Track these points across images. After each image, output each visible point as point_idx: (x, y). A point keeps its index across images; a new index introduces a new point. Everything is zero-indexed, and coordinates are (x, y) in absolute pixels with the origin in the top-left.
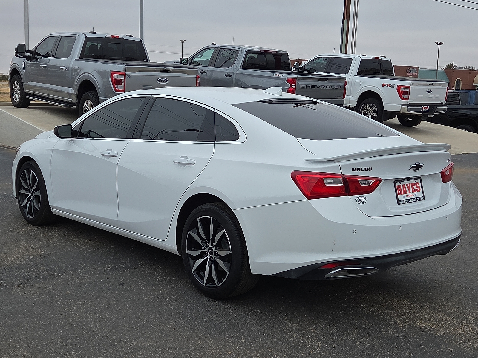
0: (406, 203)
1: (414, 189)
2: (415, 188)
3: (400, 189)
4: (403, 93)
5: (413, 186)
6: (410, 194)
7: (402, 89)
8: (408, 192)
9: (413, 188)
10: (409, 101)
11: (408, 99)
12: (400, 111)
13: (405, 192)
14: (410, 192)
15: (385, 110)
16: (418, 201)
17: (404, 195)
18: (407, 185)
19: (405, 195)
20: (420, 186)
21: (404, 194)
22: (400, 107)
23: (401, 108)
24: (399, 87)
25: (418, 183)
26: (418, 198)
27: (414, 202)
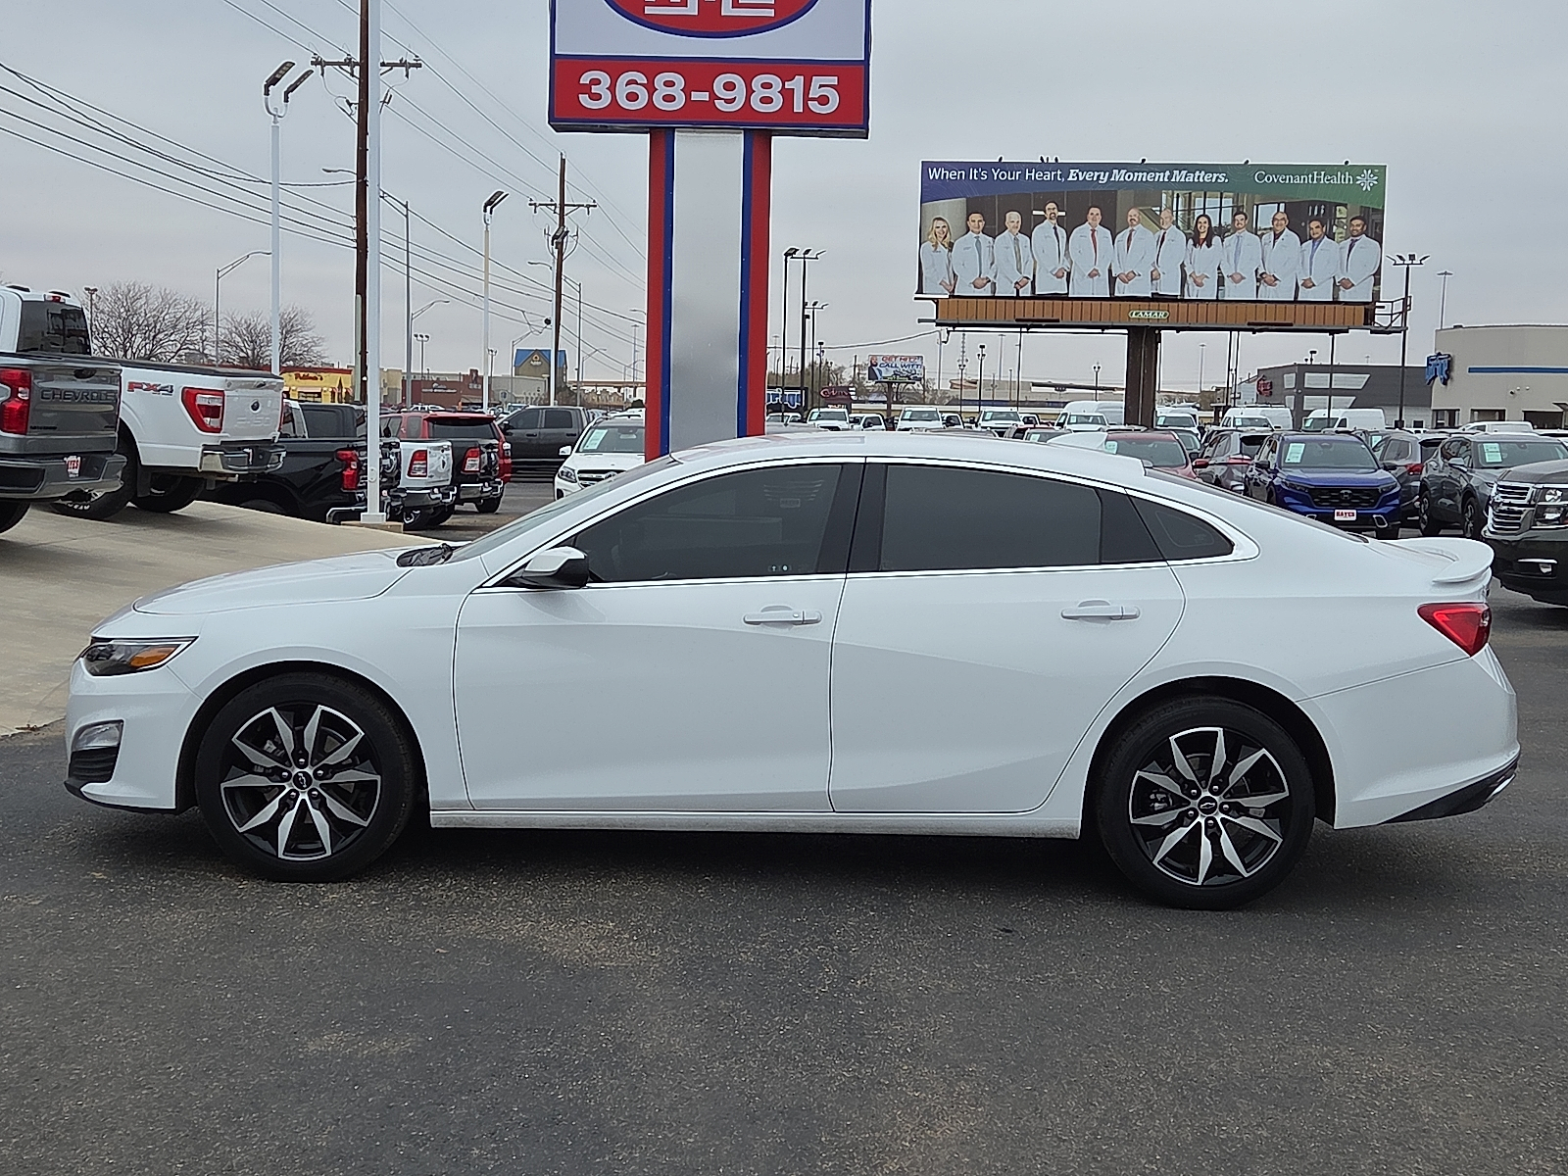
4: (203, 412)
7: (202, 400)
10: (221, 434)
11: (218, 430)
12: (198, 466)
15: (143, 463)
22: (200, 453)
23: (202, 458)
24: (189, 396)
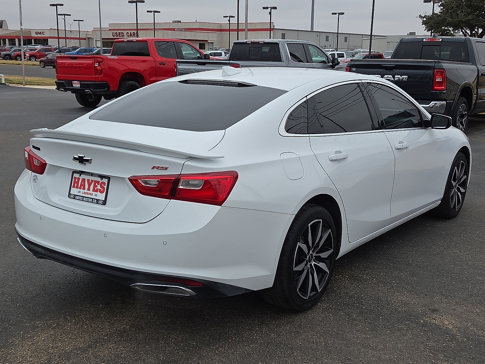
0: (77, 199)
1: (96, 188)
2: (99, 187)
3: (78, 183)
5: (97, 185)
6: (89, 192)
8: (86, 189)
9: (95, 186)
13: (82, 187)
14: (89, 189)
16: (94, 203)
17: (80, 190)
18: (88, 180)
19: (82, 190)
20: (106, 187)
21: (80, 188)
25: (104, 184)
26: (95, 199)
27: (88, 202)
